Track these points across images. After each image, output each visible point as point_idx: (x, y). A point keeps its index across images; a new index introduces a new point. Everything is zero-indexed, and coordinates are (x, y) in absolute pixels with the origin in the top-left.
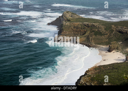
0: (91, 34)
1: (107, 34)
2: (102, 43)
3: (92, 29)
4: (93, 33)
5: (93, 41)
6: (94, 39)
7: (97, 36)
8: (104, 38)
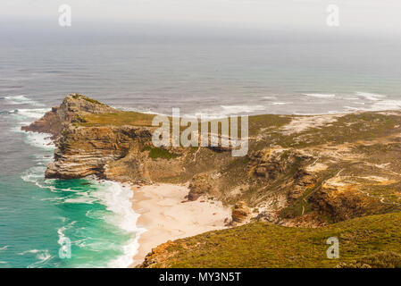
0: (142, 154)
1: (181, 155)
2: (170, 177)
3: (143, 142)
4: (146, 153)
5: (147, 172)
6: (150, 168)
7: (158, 159)
8: (175, 165)
